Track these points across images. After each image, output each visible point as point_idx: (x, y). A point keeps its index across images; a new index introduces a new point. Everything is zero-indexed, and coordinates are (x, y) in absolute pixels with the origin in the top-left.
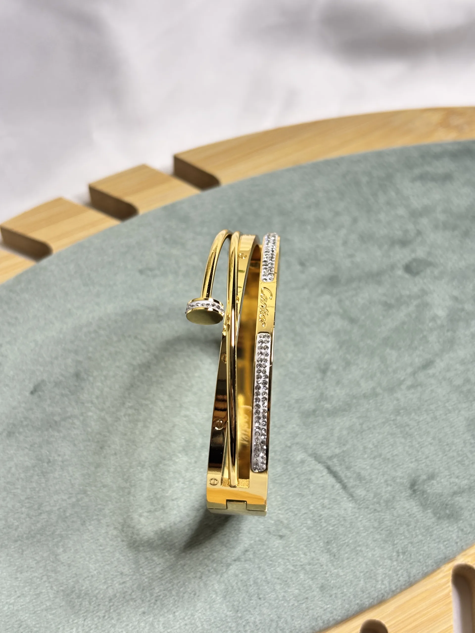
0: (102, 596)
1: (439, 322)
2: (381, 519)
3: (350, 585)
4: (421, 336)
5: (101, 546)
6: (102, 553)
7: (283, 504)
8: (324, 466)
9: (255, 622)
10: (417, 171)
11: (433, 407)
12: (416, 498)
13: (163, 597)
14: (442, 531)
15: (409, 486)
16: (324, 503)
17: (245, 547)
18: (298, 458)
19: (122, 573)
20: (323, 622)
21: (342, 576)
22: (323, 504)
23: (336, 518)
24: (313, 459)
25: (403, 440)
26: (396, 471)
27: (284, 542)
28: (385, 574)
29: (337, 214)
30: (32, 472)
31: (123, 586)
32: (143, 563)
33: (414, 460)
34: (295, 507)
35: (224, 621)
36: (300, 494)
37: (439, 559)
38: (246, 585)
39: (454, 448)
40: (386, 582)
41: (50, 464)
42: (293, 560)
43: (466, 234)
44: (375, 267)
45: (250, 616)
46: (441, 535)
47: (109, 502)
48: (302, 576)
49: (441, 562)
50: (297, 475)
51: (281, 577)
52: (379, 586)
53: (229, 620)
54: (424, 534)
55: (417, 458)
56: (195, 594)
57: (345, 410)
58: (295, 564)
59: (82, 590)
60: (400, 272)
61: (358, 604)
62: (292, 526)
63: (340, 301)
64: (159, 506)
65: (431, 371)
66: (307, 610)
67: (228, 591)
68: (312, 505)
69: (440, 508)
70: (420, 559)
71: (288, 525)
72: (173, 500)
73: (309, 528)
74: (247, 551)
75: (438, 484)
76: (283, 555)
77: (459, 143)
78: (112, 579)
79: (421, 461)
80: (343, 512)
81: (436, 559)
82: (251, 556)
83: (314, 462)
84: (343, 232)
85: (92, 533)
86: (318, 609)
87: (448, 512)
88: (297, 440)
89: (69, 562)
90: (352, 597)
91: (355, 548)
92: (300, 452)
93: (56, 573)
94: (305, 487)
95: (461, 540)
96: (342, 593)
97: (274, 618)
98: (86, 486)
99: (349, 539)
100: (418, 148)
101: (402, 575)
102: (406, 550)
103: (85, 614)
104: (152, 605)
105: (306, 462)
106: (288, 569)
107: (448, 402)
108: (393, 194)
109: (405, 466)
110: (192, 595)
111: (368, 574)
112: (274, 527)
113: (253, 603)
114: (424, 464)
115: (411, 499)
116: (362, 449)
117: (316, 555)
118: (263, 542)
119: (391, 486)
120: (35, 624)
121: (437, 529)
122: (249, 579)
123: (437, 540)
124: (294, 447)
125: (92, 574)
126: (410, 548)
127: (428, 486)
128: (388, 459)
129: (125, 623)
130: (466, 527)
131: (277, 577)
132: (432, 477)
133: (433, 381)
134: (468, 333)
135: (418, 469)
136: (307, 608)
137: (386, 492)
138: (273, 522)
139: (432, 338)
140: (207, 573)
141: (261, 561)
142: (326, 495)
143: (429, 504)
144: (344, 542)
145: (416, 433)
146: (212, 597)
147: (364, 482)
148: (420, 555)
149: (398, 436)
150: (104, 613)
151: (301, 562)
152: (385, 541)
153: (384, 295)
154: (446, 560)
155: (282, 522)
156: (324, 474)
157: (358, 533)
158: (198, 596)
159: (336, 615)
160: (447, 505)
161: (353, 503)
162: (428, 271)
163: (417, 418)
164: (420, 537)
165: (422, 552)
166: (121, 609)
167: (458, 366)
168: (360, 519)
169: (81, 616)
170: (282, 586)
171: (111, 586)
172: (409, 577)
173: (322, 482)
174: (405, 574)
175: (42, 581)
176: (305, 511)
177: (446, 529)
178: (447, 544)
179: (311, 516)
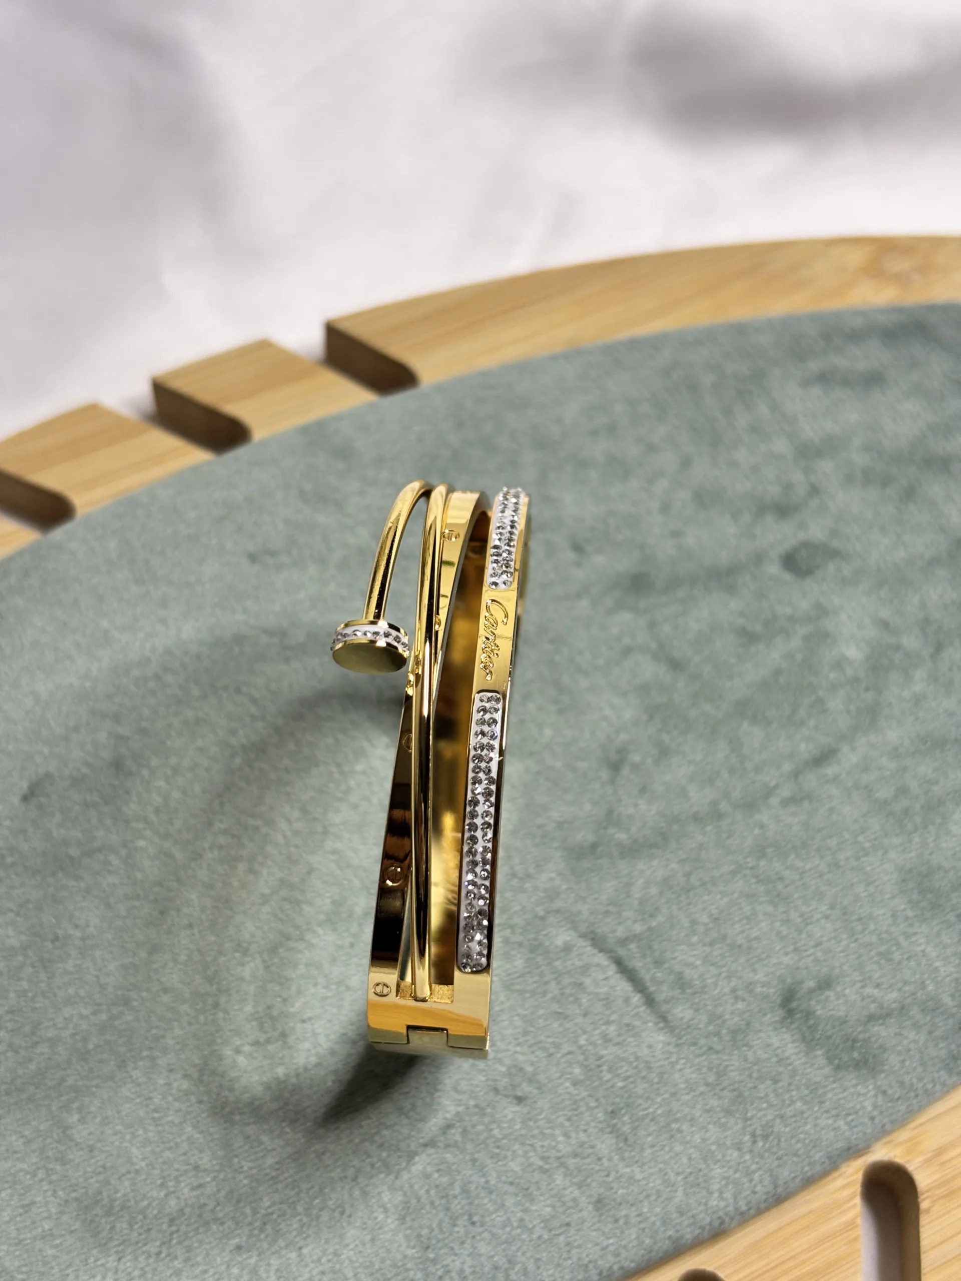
0: (155, 1212)
1: (849, 672)
2: (722, 1068)
3: (656, 1200)
4: (813, 698)
5: (155, 1110)
6: (157, 1125)
7: (525, 1033)
8: (610, 957)
9: (462, 1271)
10: (814, 366)
11: (832, 843)
12: (793, 1026)
13: (279, 1216)
14: (845, 1094)
15: (779, 1001)
16: (607, 1032)
17: (445, 1118)
18: (559, 941)
19: (196, 1168)
20: (600, 1274)
21: (639, 1181)
22: (607, 1035)
23: (631, 1063)
24: (588, 943)
25: (770, 909)
26: (754, 970)
27: (525, 1110)
28: (727, 1178)
29: (651, 449)
30: (20, 958)
31: (199, 1192)
32: (240, 1147)
33: (791, 948)
34: (550, 1040)
35: (399, 1267)
36: (560, 1013)
37: (837, 1149)
38: (447, 1196)
39: (872, 927)
40: (728, 1195)
41: (57, 944)
42: (542, 1146)
43: (909, 494)
44: (724, 558)
45: (453, 1257)
46: (842, 1102)
47: (176, 1024)
48: (559, 1178)
49: (839, 1155)
50: (555, 976)
51: (517, 1181)
52: (715, 1203)
53: (409, 1266)
54: (808, 1099)
55: (799, 945)
56: (342, 1213)
57: (655, 845)
58: (546, 1154)
59: (115, 1200)
60: (774, 569)
61: (670, 1237)
62: (541, 1077)
63: (652, 625)
64: (276, 1034)
65: (830, 771)
66: (567, 1248)
67: (409, 1208)
68: (585, 1037)
69: (841, 1047)
70: (798, 1150)
71: (534, 1075)
72: (304, 1021)
73: (576, 1083)
74: (449, 1126)
75: (838, 998)
76: (521, 1135)
77: (900, 310)
78: (176, 1178)
79: (806, 951)
80: (646, 1051)
81: (830, 1149)
82: (458, 1137)
83: (589, 948)
84: (662, 485)
85: (139, 1085)
86: (590, 1246)
87: (856, 1055)
88: (558, 904)
89: (91, 1142)
90: (658, 1223)
91: (668, 1124)
92: (564, 929)
93: (63, 1164)
94: (571, 999)
95: (881, 1113)
96: (638, 1215)
97: (501, 1263)
98: (129, 990)
99: (656, 1106)
100: (816, 318)
101: (761, 1181)
102: (771, 1130)
103: (121, 1248)
104: (256, 1232)
105: (575, 949)
106: (531, 1165)
107: (862, 833)
108: (763, 410)
109: (774, 961)
110: (337, 1214)
111: (691, 1178)
112: (506, 1080)
113: (458, 1232)
114: (811, 958)
115: (783, 1027)
116: (686, 925)
117: (589, 1137)
118: (482, 1109)
119: (743, 1000)
120: (19, 1267)
121: (833, 1089)
122: (451, 1184)
123: (834, 1112)
124: (551, 919)
125: (137, 1167)
126: (778, 1126)
127: (818, 1002)
128: (740, 946)
129: (200, 1268)
130: (891, 1087)
131: (510, 1179)
132: (825, 984)
133: (834, 791)
134: (906, 694)
135: (798, 968)
136: (568, 1244)
137: (732, 1013)
138: (503, 1069)
139: (835, 703)
140: (368, 1169)
141: (478, 1149)
142: (614, 1017)
143: (819, 1039)
144: (645, 1112)
145: (796, 895)
146: (376, 1218)
147: (689, 991)
148: (798, 1141)
149: (762, 899)
150: (160, 1246)
151: (559, 1151)
152: (729, 1113)
153: (742, 614)
154: (851, 1151)
155: (522, 1070)
156: (610, 973)
157: (674, 1094)
158: (350, 1216)
159: (626, 1259)
160: (855, 1041)
161: (666, 1033)
162: (831, 567)
163: (800, 864)
164: (799, 1104)
165: (802, 1136)
166: (194, 1239)
167: (884, 761)
168: (678, 1067)
169: (113, 1251)
170: (519, 1198)
171: (174, 1192)
172: (776, 1187)
173: (605, 990)
174: (767, 1181)
175: (36, 1179)
176: (571, 1049)
177: (852, 1090)
178: (852, 1121)
179: (581, 1058)
